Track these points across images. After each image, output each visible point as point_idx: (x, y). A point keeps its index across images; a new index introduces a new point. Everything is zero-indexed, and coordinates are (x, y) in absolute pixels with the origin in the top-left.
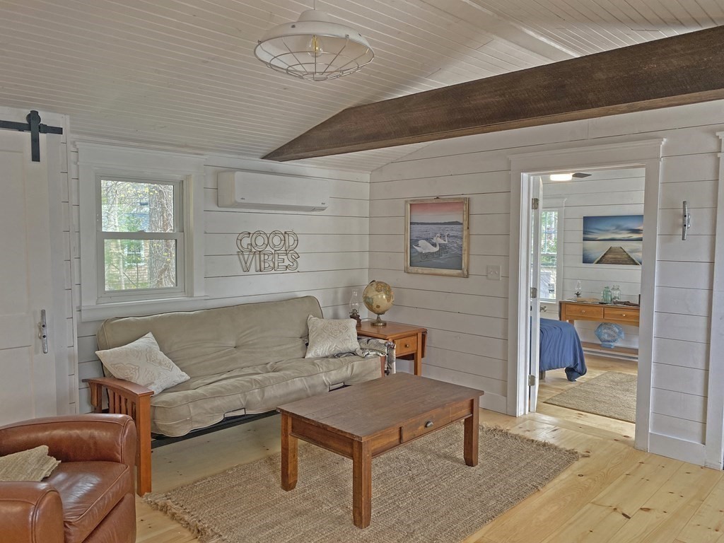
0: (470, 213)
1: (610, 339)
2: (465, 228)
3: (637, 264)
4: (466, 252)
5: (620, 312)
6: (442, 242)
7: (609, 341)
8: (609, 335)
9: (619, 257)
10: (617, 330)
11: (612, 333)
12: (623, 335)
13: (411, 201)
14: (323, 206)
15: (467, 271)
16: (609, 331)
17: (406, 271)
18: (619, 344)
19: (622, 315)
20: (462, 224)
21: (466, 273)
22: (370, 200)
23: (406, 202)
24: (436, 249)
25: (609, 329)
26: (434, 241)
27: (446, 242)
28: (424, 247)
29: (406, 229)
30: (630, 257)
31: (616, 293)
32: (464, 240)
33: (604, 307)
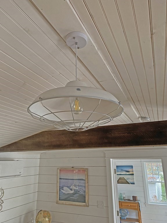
0: (88, 175)
1: (124, 215)
2: (87, 182)
3: (129, 184)
4: (87, 194)
5: (127, 204)
6: (75, 188)
7: (124, 216)
8: (124, 214)
9: (123, 181)
10: (126, 211)
11: (125, 213)
12: (129, 213)
13: (60, 168)
14: (20, 174)
15: (88, 203)
16: (124, 212)
17: (57, 203)
18: (127, 217)
19: (128, 205)
20: (85, 180)
21: (87, 204)
22: (39, 166)
23: (58, 169)
24: (73, 192)
25: (124, 211)
26: (71, 187)
27: (77, 189)
28: (66, 191)
29: (57, 182)
30: (127, 181)
31: (124, 196)
32: (86, 188)
33: (121, 202)
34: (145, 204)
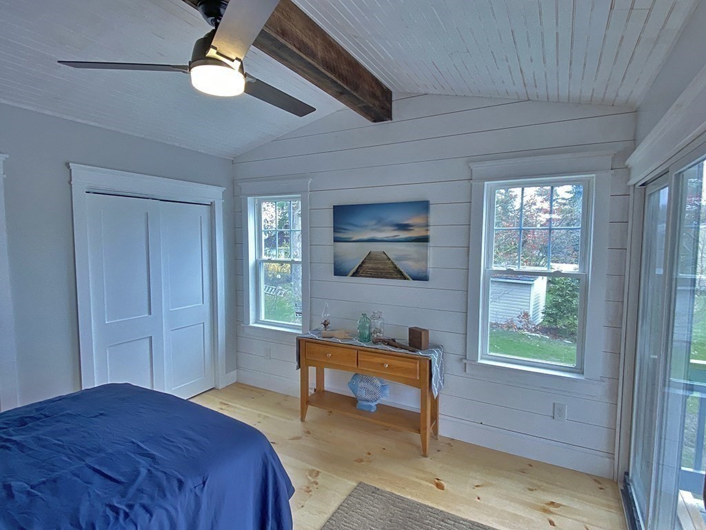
1: (368, 397)
3: (405, 278)
5: (379, 360)
7: (368, 401)
8: (368, 391)
9: (381, 266)
10: (379, 384)
19: (383, 365)
30: (396, 267)
31: (378, 323)
33: (358, 350)
34: (462, 359)
